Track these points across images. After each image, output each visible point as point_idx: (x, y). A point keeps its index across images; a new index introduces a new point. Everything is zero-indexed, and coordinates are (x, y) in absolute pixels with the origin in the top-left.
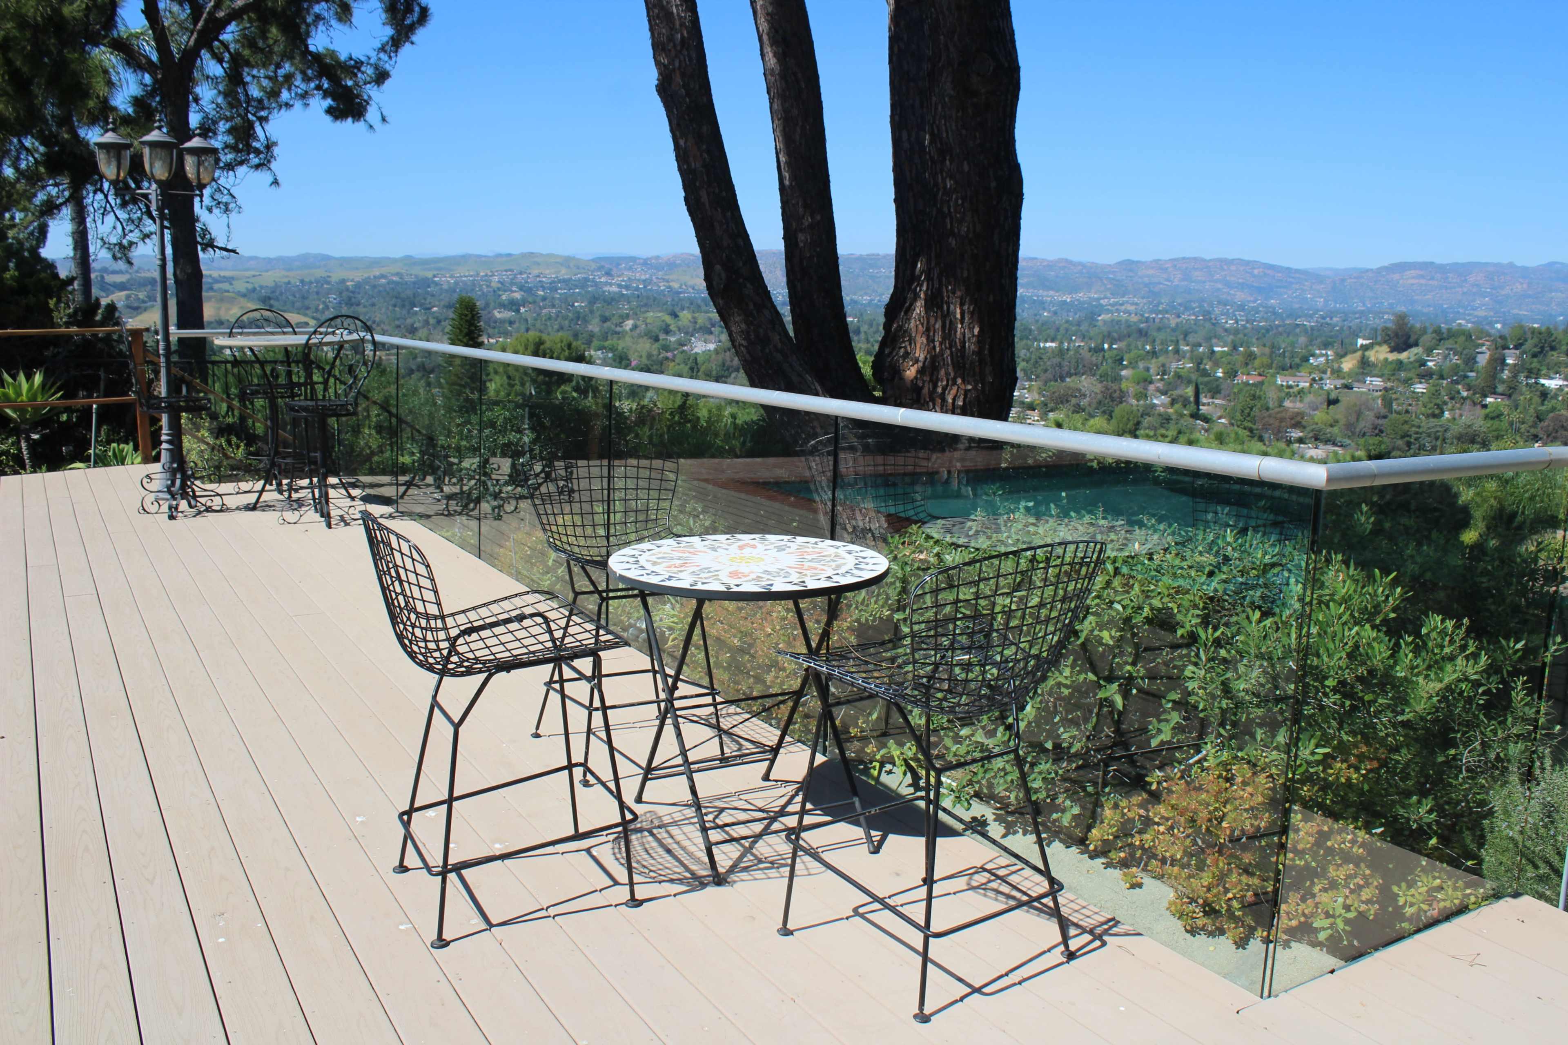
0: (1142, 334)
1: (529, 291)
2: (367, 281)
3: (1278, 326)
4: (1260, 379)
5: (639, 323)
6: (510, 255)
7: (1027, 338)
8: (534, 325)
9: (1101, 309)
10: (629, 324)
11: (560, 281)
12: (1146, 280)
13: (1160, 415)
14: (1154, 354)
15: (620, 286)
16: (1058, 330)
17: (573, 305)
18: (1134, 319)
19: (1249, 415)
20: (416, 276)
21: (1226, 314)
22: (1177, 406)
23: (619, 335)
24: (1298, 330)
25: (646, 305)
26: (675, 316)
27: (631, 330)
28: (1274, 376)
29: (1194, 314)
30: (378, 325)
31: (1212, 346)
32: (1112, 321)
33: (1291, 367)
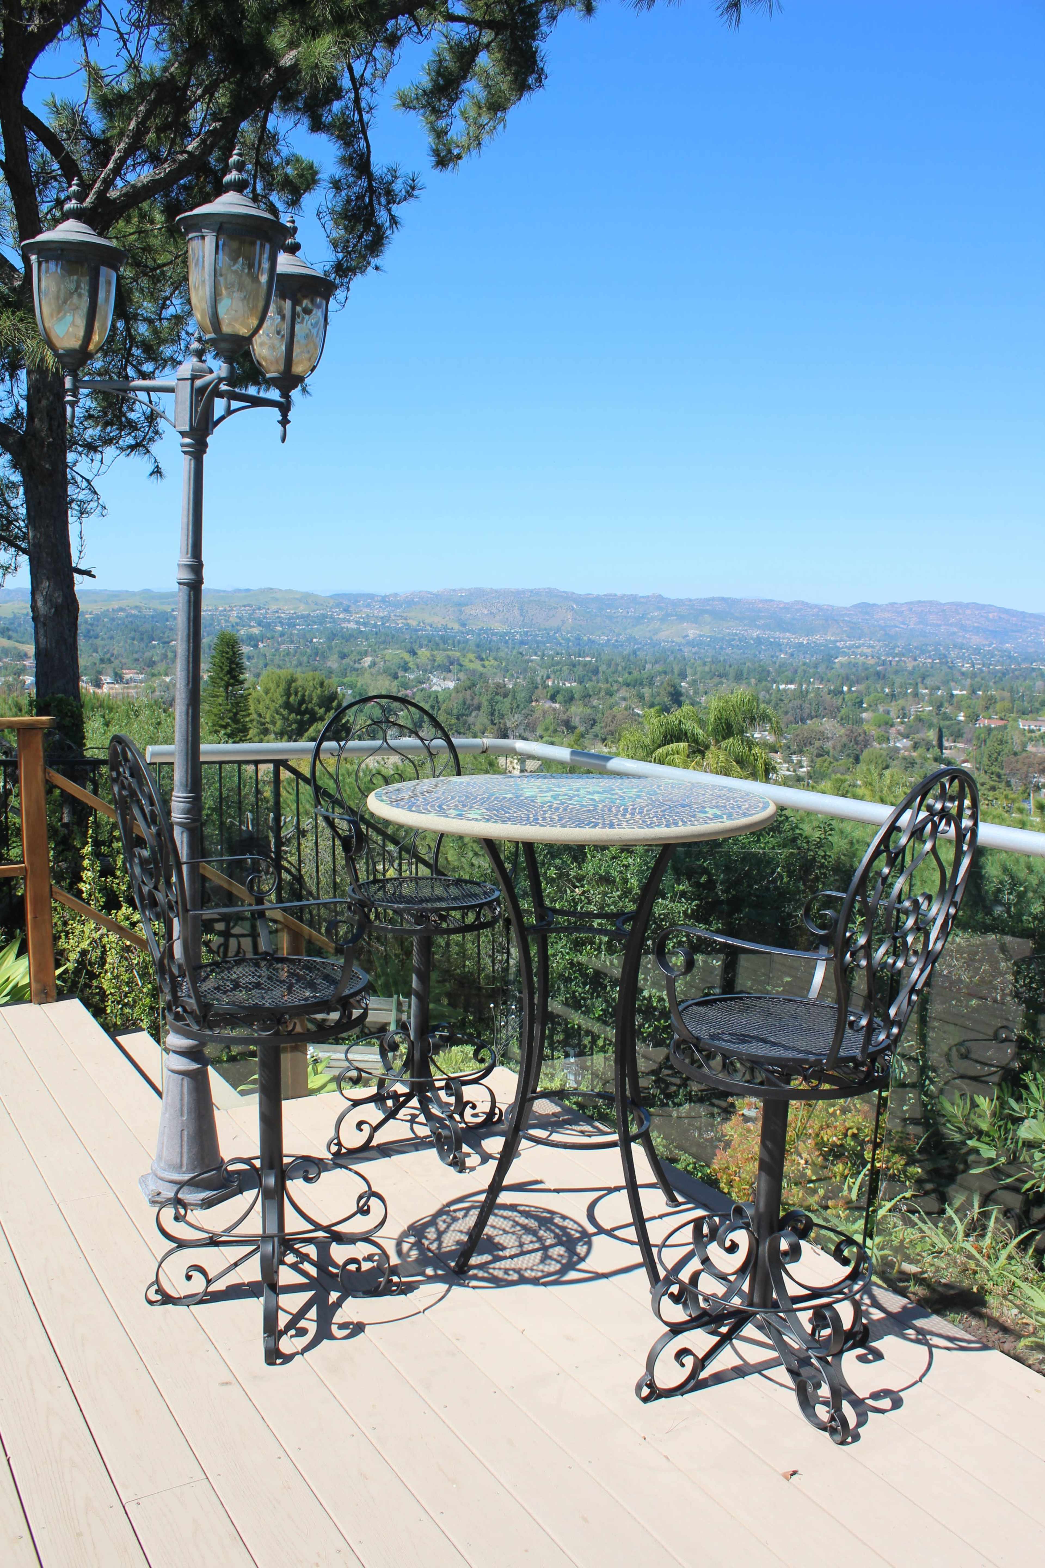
0: (880, 676)
1: (268, 626)
2: (105, 614)
3: (1014, 670)
4: (1002, 723)
5: (377, 660)
6: (248, 590)
7: (766, 680)
8: (272, 661)
9: (839, 652)
10: (368, 661)
11: (298, 617)
12: (882, 623)
13: (904, 758)
14: (893, 696)
15: (358, 623)
16: (796, 672)
17: (311, 641)
18: (871, 661)
19: (996, 760)
20: (155, 610)
21: (962, 658)
22: (920, 750)
23: (359, 672)
24: (1034, 674)
25: (384, 642)
26: (414, 653)
27: (370, 667)
28: (1016, 720)
29: (930, 657)
30: (116, 658)
31: (951, 690)
32: (850, 663)
33: (1031, 712)
